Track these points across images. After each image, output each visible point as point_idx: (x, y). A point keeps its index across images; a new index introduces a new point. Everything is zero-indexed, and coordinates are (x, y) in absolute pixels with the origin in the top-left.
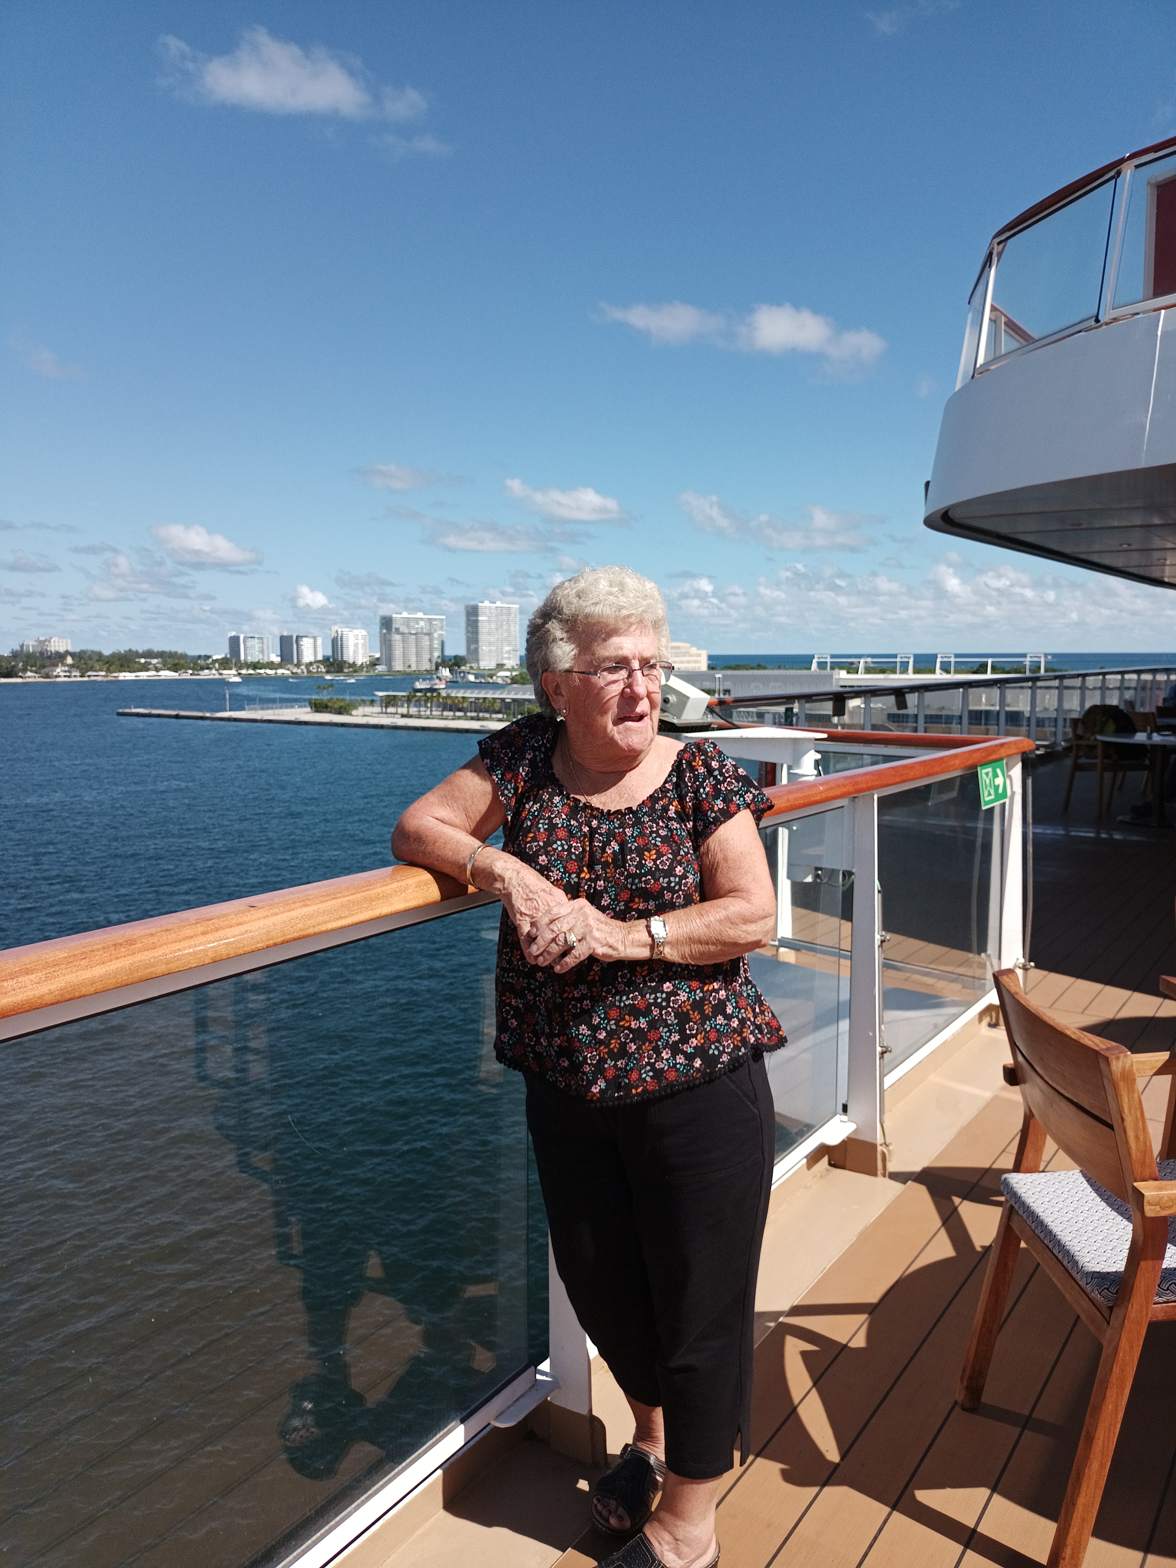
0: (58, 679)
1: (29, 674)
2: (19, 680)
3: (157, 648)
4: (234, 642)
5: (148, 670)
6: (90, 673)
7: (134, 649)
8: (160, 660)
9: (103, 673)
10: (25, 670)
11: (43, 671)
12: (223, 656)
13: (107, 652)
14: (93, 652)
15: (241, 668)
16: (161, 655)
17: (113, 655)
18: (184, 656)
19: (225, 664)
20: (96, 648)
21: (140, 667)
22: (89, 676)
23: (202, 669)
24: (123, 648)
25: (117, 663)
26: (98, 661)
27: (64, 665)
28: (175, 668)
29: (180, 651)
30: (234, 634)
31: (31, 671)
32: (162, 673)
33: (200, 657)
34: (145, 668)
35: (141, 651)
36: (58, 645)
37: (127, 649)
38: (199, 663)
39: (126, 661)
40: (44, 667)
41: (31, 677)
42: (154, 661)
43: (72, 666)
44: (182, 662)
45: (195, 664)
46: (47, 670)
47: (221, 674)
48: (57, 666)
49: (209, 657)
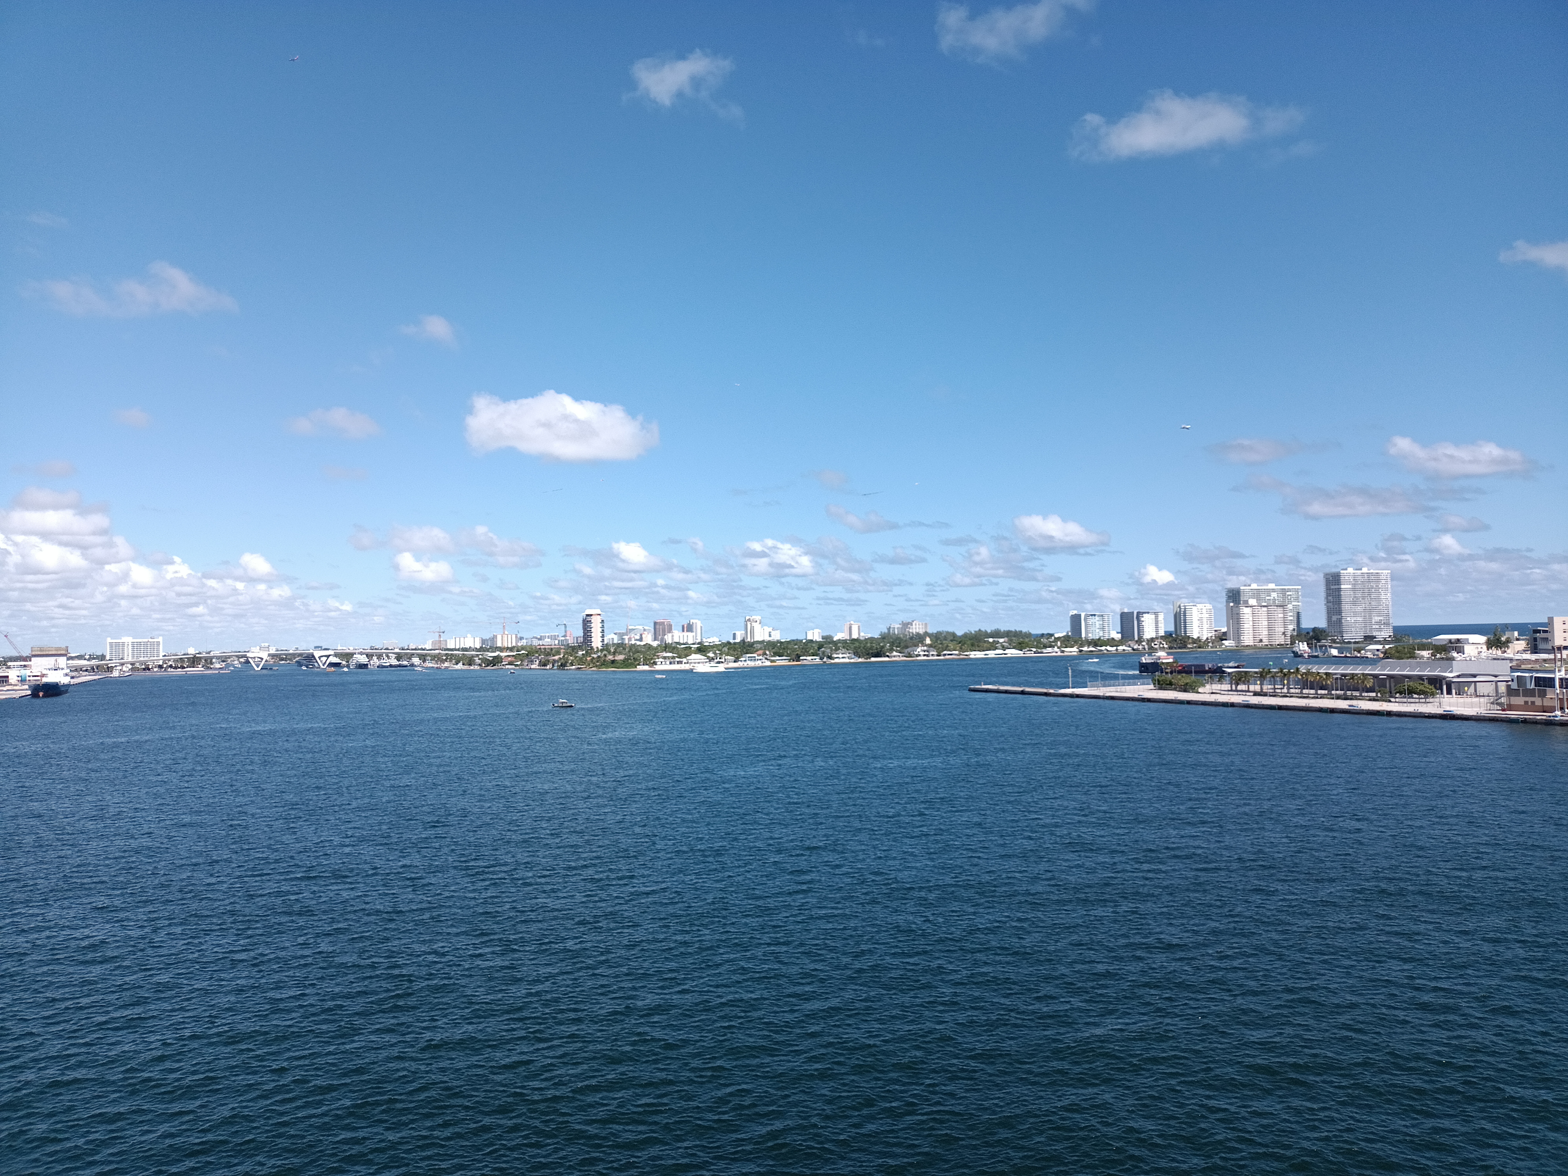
0: (919, 658)
1: (895, 653)
2: (887, 659)
3: (1003, 628)
4: (1076, 620)
5: (996, 648)
6: (945, 652)
7: (983, 629)
8: (1006, 639)
9: (957, 652)
10: (891, 650)
11: (906, 651)
12: (1065, 634)
13: (959, 633)
14: (947, 632)
15: (1082, 645)
16: (1007, 634)
17: (965, 635)
18: (1028, 635)
19: (1066, 641)
20: (950, 629)
21: (988, 645)
22: (945, 655)
23: (1045, 647)
24: (973, 629)
25: (969, 642)
26: (952, 641)
27: (924, 645)
28: (1020, 646)
29: (1024, 630)
30: (1075, 612)
31: (896, 651)
32: (1007, 651)
33: (1042, 635)
34: (993, 647)
35: (989, 631)
36: (917, 628)
37: (977, 629)
38: (1042, 641)
39: (976, 640)
40: (907, 647)
41: (896, 656)
42: (1001, 640)
43: (930, 646)
44: (1027, 640)
45: (1039, 642)
46: (909, 650)
47: (1063, 652)
48: (917, 646)
49: (1052, 635)
